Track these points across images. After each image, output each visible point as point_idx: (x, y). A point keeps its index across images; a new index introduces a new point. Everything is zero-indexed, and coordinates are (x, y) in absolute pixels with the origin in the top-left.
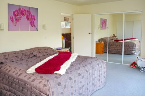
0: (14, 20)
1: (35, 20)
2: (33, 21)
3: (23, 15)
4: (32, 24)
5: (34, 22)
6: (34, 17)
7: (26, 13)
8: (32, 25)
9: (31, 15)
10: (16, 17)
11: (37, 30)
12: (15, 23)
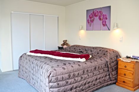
0: (90, 21)
1: (106, 19)
2: (105, 20)
3: (96, 16)
4: (104, 23)
5: (105, 22)
6: (106, 16)
7: (98, 14)
8: (103, 25)
9: (103, 15)
10: (91, 19)
11: (109, 30)
12: (90, 24)
